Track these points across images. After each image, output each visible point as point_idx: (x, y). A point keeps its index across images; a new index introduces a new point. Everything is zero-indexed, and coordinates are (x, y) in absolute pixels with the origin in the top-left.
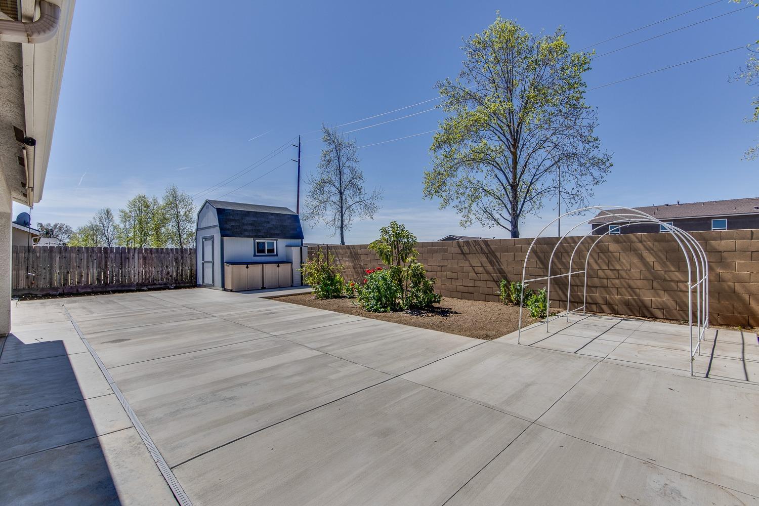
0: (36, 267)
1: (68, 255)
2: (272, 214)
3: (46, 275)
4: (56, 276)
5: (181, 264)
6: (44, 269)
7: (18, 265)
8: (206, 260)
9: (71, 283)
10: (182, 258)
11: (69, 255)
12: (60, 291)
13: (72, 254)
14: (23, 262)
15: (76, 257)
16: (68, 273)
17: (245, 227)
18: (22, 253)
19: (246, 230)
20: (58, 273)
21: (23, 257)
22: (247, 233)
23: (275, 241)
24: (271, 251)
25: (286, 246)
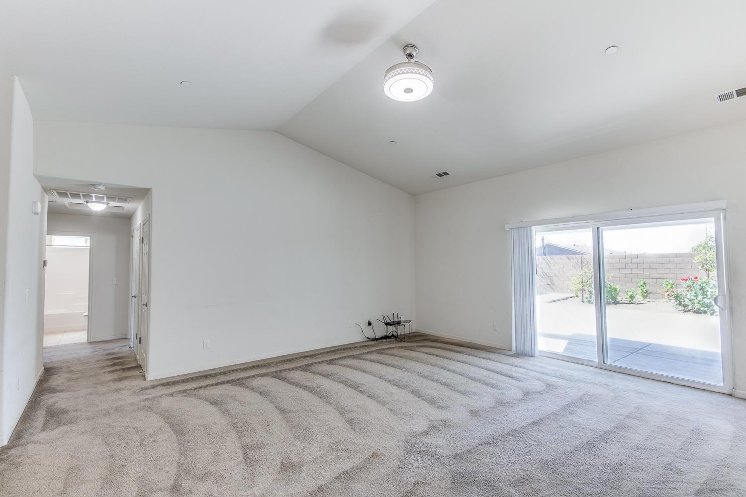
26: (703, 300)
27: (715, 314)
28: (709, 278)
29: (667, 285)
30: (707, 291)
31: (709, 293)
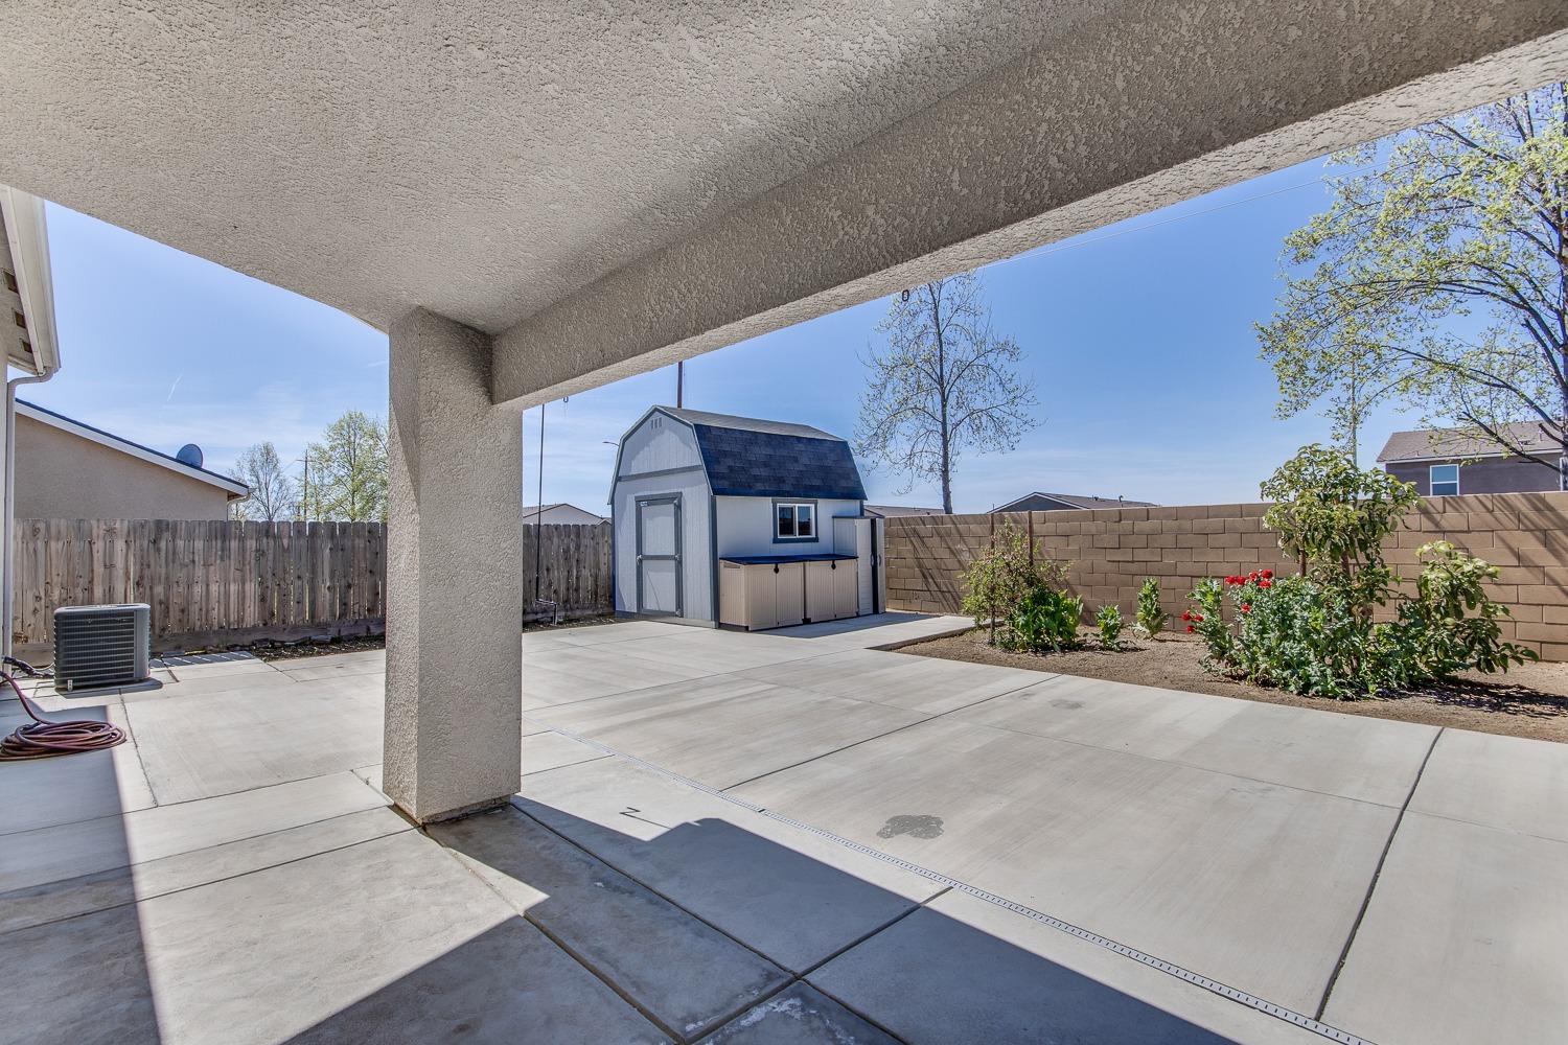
0: (280, 573)
1: (348, 543)
2: (799, 439)
3: (302, 594)
4: (324, 595)
5: (574, 563)
6: (299, 577)
7: (241, 570)
8: (648, 550)
9: (354, 613)
10: (578, 547)
11: (350, 543)
12: (332, 633)
13: (357, 541)
14: (253, 561)
15: (365, 548)
16: (349, 586)
17: (756, 471)
18: (252, 538)
19: (757, 478)
20: (329, 588)
21: (254, 549)
22: (759, 486)
23: (813, 505)
24: (805, 528)
25: (833, 517)
26: (1278, 646)
27: (1312, 692)
28: (1304, 574)
29: (1204, 594)
30: (1295, 616)
31: (1298, 623)
